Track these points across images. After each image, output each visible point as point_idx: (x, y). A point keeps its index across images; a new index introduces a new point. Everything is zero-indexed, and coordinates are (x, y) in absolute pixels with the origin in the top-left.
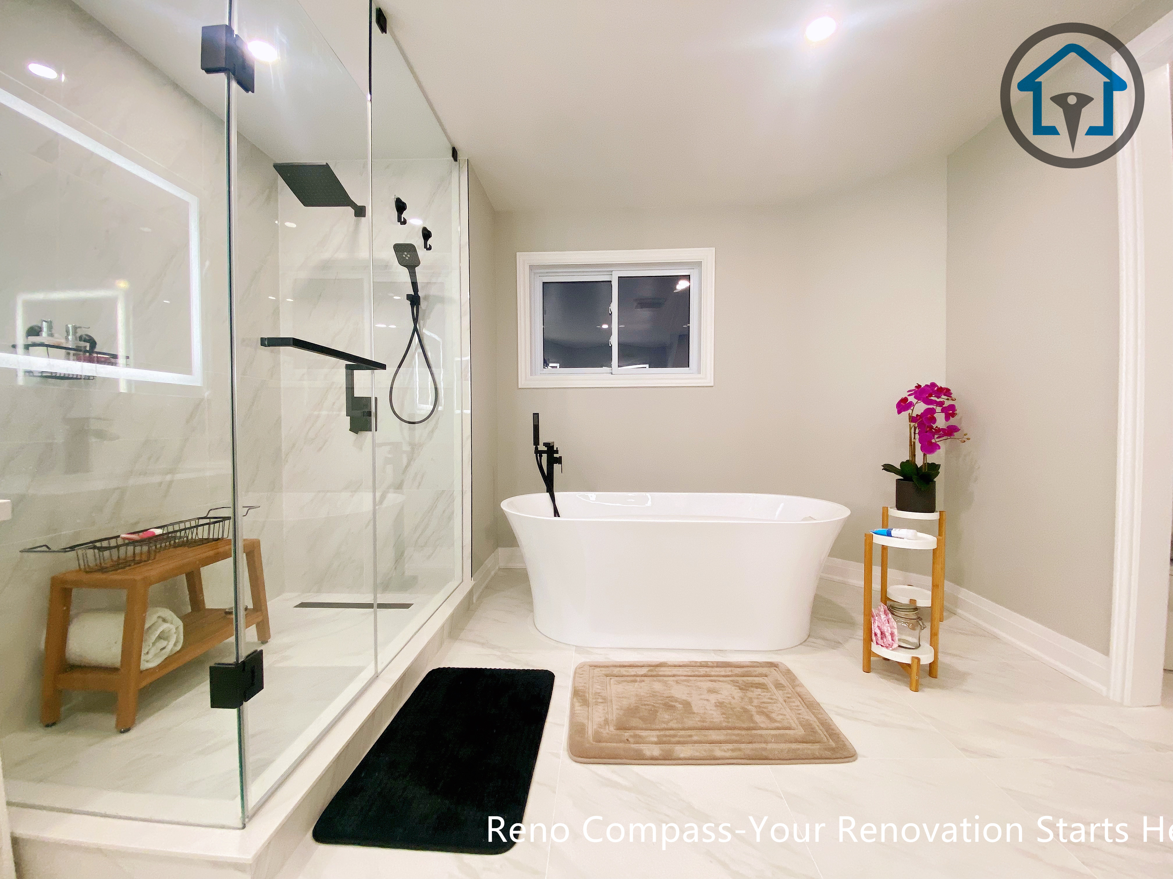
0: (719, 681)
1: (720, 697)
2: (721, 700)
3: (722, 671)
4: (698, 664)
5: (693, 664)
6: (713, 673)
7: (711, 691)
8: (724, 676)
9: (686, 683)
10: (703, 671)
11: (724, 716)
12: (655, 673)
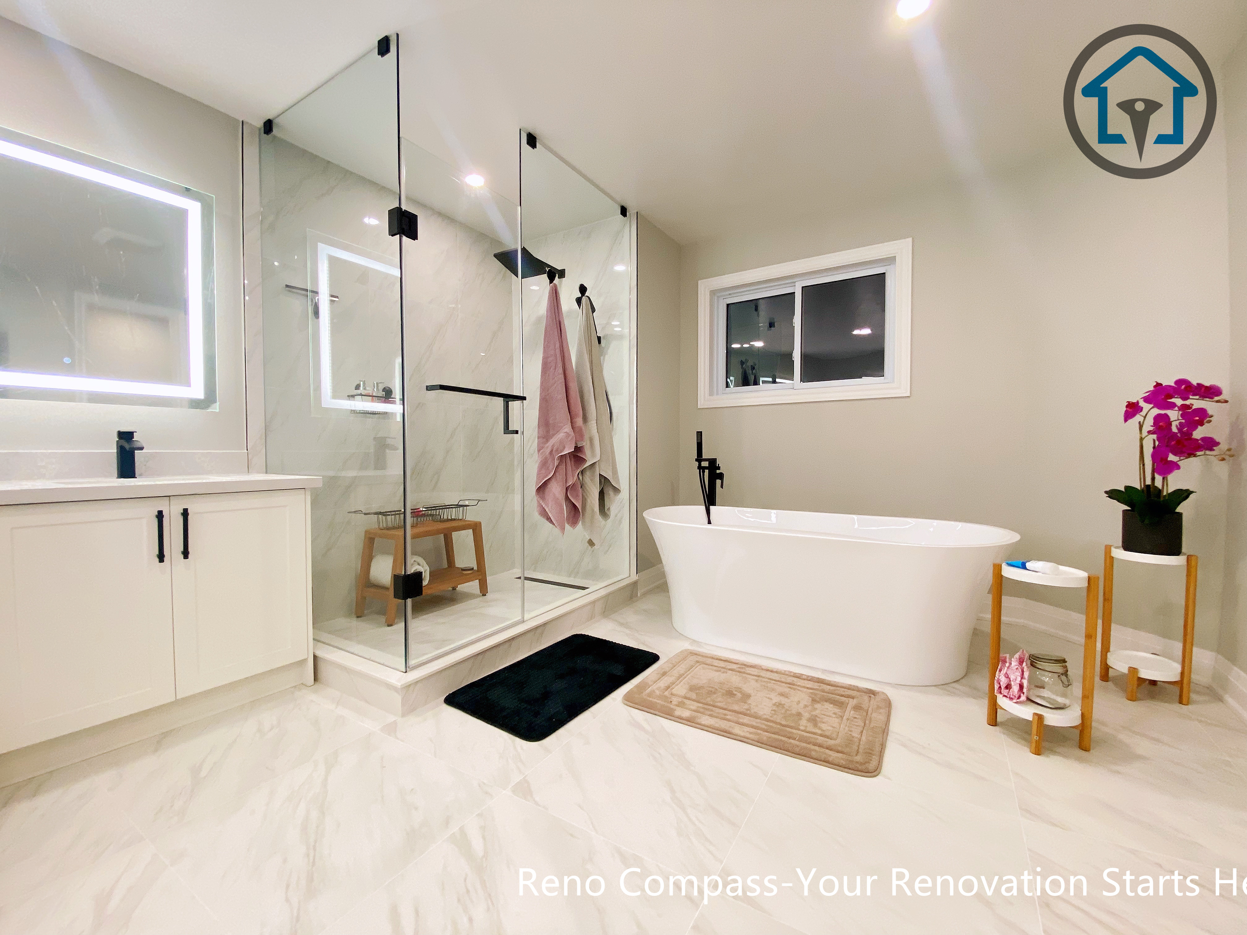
0: (799, 690)
1: (783, 700)
2: (783, 703)
3: (810, 684)
4: (792, 674)
5: (787, 673)
6: (799, 684)
7: (782, 694)
8: (807, 688)
9: (764, 684)
10: (790, 679)
11: (773, 712)
12: (742, 670)
